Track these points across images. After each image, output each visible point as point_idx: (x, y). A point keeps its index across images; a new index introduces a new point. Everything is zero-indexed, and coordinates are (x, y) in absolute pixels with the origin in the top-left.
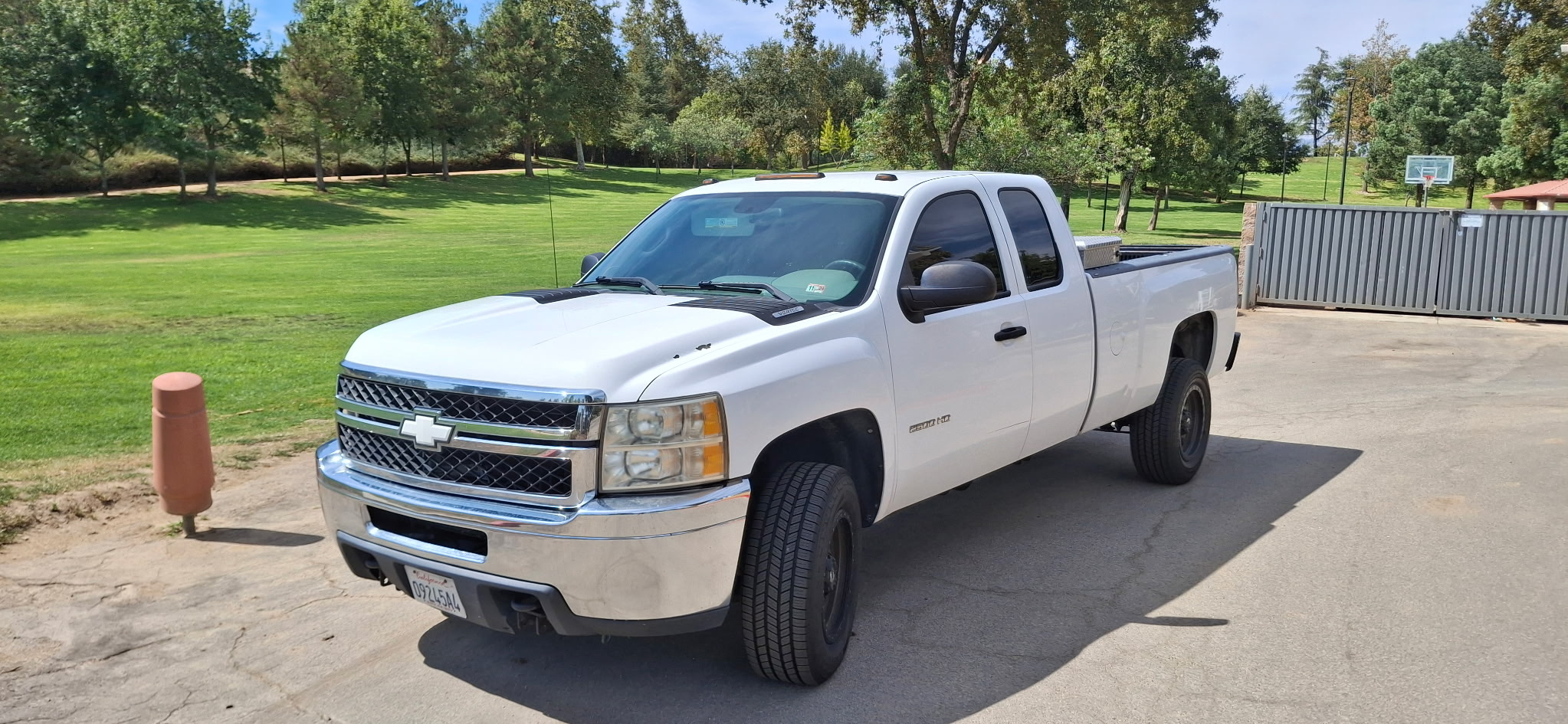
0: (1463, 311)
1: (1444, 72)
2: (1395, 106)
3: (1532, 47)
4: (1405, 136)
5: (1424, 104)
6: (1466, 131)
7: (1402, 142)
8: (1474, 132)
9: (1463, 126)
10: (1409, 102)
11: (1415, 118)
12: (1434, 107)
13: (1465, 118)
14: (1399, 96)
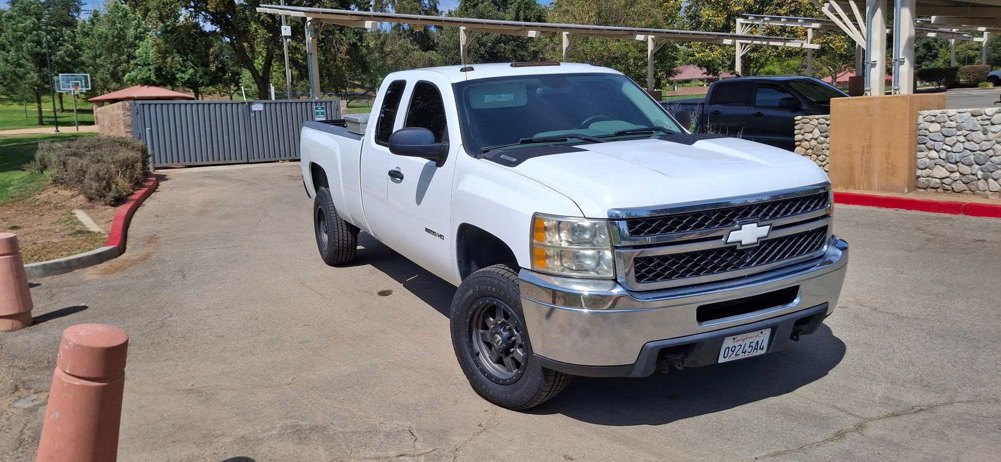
0: (262, 159)
1: (39, 19)
2: (9, 42)
3: (162, 7)
4: (23, 61)
5: (33, 41)
6: (62, 58)
7: (21, 66)
8: (67, 59)
9: (60, 55)
10: (22, 39)
11: (28, 50)
12: (39, 43)
13: (59, 51)
14: (12, 35)
